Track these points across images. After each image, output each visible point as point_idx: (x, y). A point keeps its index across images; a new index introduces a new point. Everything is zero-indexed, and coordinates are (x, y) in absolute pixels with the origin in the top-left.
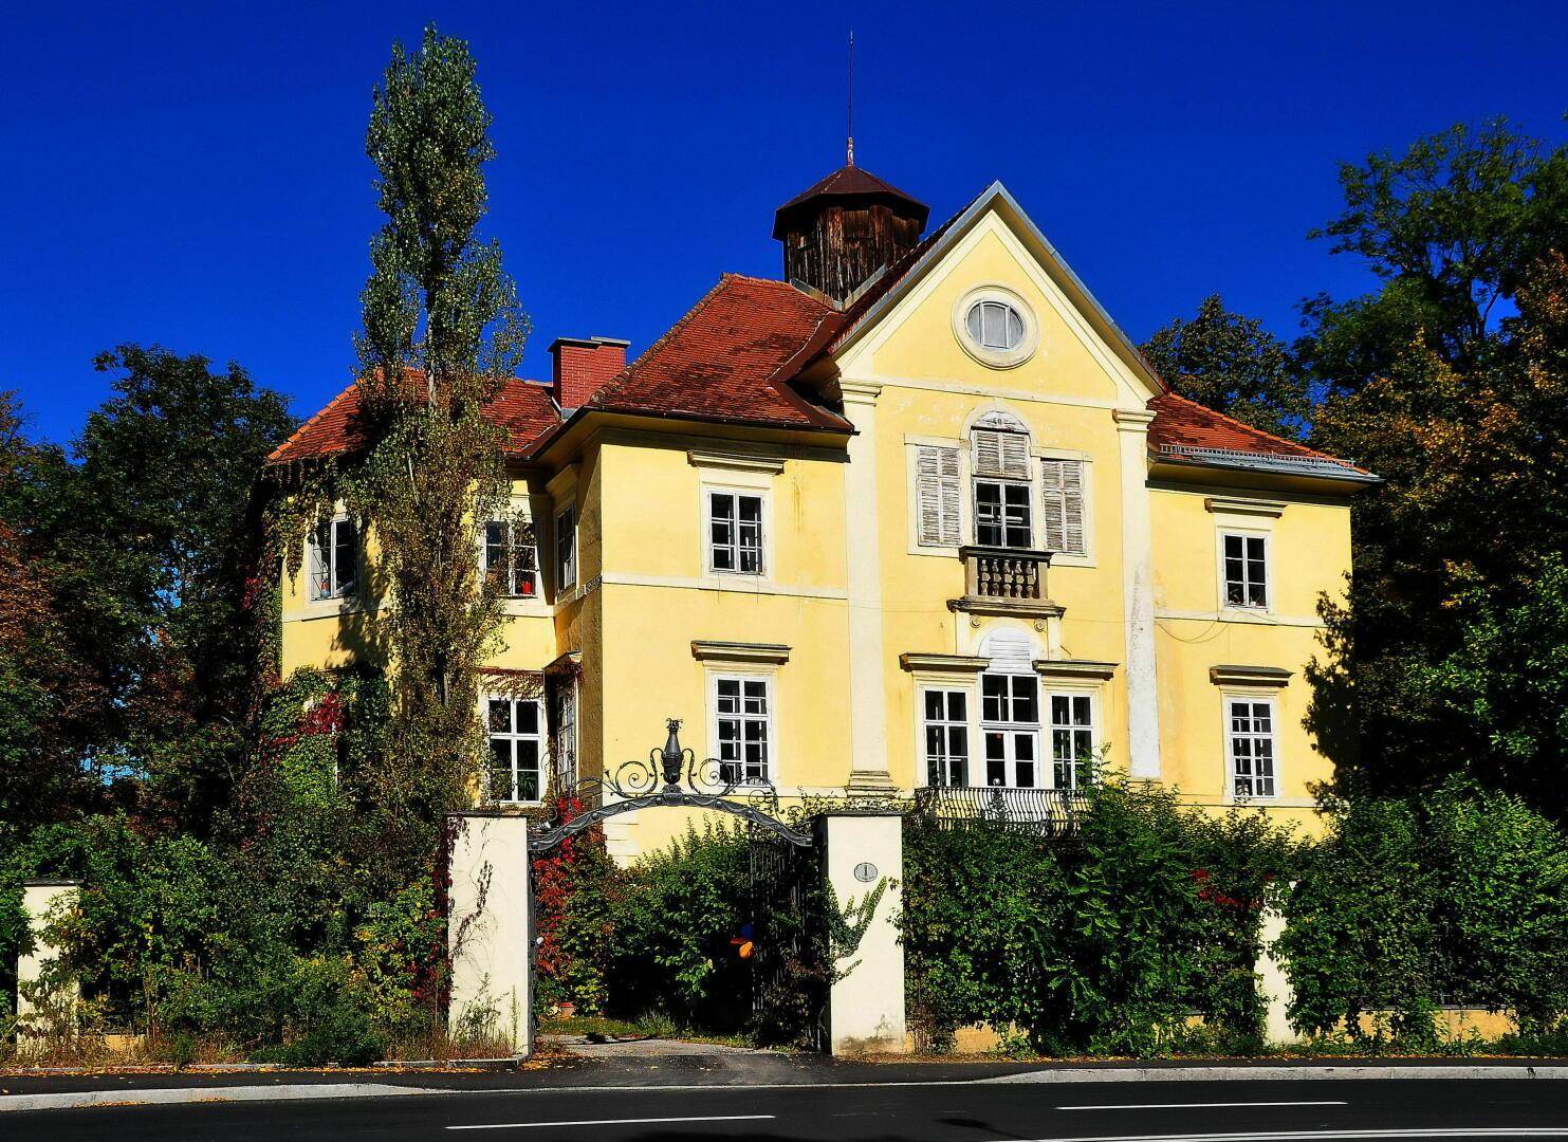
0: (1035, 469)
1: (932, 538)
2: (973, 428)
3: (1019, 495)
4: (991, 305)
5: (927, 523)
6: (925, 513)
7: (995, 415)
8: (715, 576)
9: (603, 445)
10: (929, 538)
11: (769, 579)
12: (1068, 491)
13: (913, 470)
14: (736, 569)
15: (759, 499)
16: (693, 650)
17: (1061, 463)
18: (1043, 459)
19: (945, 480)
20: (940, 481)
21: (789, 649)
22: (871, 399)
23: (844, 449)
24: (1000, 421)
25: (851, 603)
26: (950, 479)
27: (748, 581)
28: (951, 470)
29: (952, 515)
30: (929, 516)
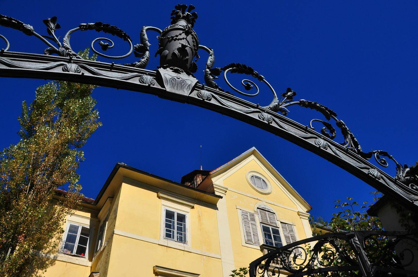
0: (279, 225)
1: (250, 241)
2: (258, 208)
3: (276, 232)
4: (257, 177)
5: (247, 236)
6: (246, 232)
7: (264, 206)
8: (166, 241)
9: (123, 183)
10: (249, 241)
11: (188, 246)
12: (291, 234)
13: (240, 218)
14: (175, 239)
15: (185, 215)
16: (154, 271)
17: (287, 225)
18: (281, 223)
19: (252, 222)
20: (250, 222)
21: (199, 275)
22: (224, 192)
23: (216, 205)
24: (266, 208)
25: (223, 260)
26: (253, 222)
27: (180, 245)
28: (253, 220)
29: (256, 235)
30: (248, 234)
